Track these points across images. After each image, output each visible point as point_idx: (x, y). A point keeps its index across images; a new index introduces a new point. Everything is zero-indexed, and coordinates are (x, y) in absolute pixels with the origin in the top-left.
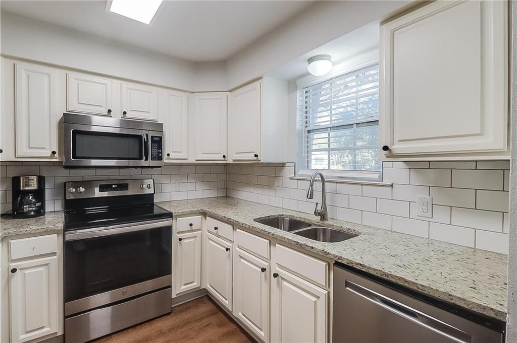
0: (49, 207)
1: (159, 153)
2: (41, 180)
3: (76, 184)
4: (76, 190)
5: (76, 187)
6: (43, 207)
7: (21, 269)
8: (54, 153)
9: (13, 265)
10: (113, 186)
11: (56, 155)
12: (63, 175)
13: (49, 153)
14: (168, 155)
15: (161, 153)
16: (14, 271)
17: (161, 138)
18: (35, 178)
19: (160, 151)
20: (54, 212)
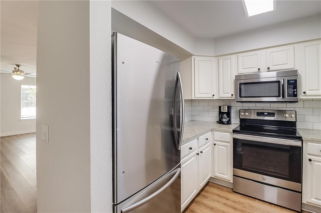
0: (233, 121)
1: (294, 92)
2: (229, 108)
3: (245, 111)
4: (244, 114)
5: (245, 112)
6: (229, 120)
7: (218, 145)
8: (232, 95)
9: (215, 142)
10: (265, 114)
11: (233, 96)
12: (240, 106)
13: (230, 95)
14: (304, 93)
15: (296, 91)
16: (215, 144)
17: (296, 81)
18: (227, 107)
19: (295, 90)
20: (236, 124)
